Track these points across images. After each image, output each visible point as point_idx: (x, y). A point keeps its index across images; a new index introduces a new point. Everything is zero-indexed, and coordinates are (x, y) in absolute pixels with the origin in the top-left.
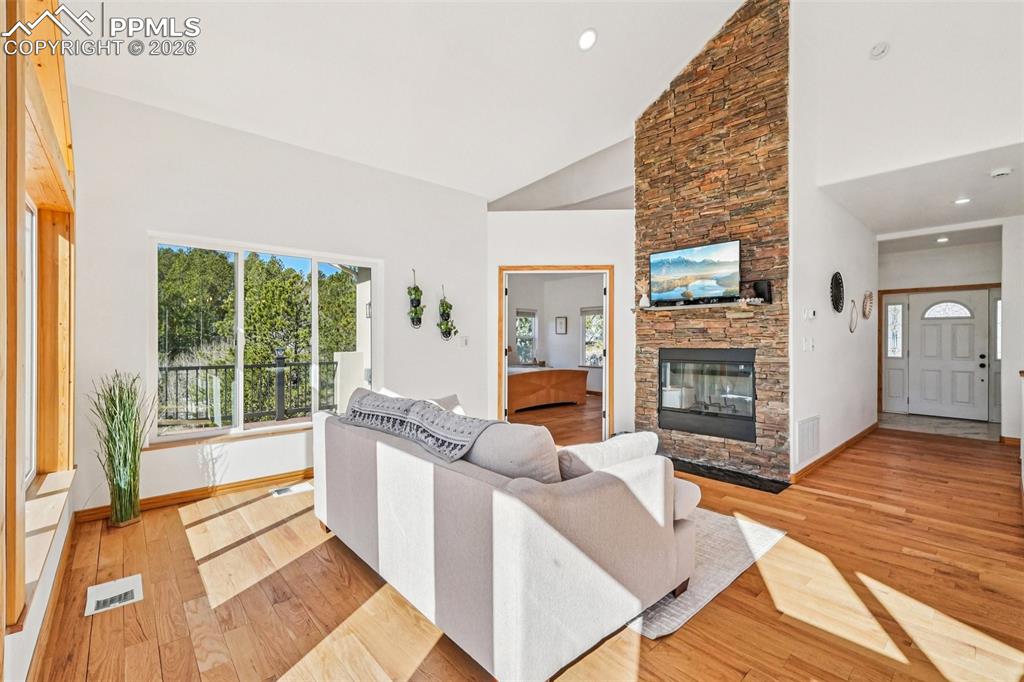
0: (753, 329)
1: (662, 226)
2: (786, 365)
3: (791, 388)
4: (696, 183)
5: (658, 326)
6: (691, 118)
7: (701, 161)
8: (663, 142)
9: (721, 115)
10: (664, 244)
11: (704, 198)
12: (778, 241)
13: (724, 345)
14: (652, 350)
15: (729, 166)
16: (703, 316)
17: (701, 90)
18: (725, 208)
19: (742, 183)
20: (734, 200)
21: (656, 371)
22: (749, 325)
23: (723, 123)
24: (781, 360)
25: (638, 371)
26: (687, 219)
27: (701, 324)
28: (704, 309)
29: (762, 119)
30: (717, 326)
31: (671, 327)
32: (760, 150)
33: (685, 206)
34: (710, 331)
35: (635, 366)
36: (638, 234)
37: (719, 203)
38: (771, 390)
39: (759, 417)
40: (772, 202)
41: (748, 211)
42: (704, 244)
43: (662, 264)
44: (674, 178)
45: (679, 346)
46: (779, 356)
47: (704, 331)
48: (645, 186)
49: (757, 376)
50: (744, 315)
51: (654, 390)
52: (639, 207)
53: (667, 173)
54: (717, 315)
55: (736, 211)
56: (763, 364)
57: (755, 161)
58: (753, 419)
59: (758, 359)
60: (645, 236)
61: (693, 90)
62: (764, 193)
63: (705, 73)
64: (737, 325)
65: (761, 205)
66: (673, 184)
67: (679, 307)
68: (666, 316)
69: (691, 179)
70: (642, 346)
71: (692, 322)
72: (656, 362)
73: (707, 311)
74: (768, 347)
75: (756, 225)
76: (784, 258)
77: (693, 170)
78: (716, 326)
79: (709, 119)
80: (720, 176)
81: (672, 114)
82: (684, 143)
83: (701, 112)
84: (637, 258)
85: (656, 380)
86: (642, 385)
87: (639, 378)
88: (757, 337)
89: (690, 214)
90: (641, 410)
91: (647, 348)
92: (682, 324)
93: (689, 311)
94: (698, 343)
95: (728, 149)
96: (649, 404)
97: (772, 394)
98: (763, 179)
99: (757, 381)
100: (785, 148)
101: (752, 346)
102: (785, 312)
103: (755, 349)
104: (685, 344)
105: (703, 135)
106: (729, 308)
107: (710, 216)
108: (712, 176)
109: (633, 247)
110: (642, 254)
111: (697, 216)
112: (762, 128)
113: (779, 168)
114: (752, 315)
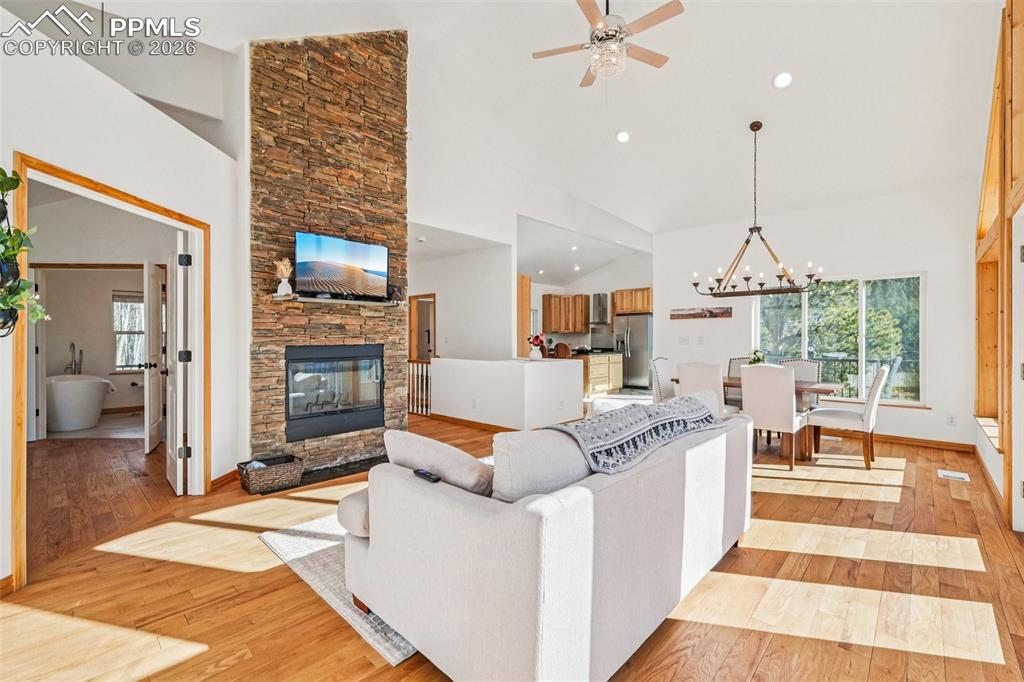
0: (384, 327)
1: (292, 200)
4: (333, 171)
5: (287, 320)
7: (338, 151)
8: (296, 101)
9: (356, 118)
10: (295, 222)
11: (340, 189)
13: (361, 341)
14: (276, 348)
15: (365, 172)
16: (341, 311)
17: (339, 77)
18: (359, 209)
19: (374, 194)
20: (368, 206)
21: (282, 374)
22: (380, 323)
25: (254, 378)
26: (324, 204)
27: (338, 320)
28: (341, 305)
31: (304, 321)
32: (389, 173)
34: (347, 327)
35: (250, 372)
36: (255, 195)
40: (396, 222)
41: (380, 221)
46: (401, 350)
47: (341, 327)
48: (267, 138)
50: (377, 314)
52: (256, 161)
54: (353, 312)
61: (331, 71)
62: (390, 211)
63: (340, 63)
64: (371, 323)
65: (390, 222)
68: (298, 309)
69: (328, 164)
70: (262, 344)
71: (328, 317)
72: (282, 362)
73: (344, 307)
74: (394, 343)
77: (330, 156)
78: (352, 323)
79: (346, 114)
80: (356, 177)
81: (305, 76)
82: (320, 119)
85: (283, 385)
88: (386, 334)
89: (326, 201)
92: (317, 318)
93: (332, 305)
94: (335, 340)
95: (363, 155)
98: (390, 199)
99: (386, 372)
101: (382, 342)
103: (384, 345)
104: (321, 341)
105: (340, 125)
106: (364, 307)
107: (349, 212)
108: (350, 173)
109: (248, 211)
112: (390, 156)
113: (401, 196)
114: (383, 314)
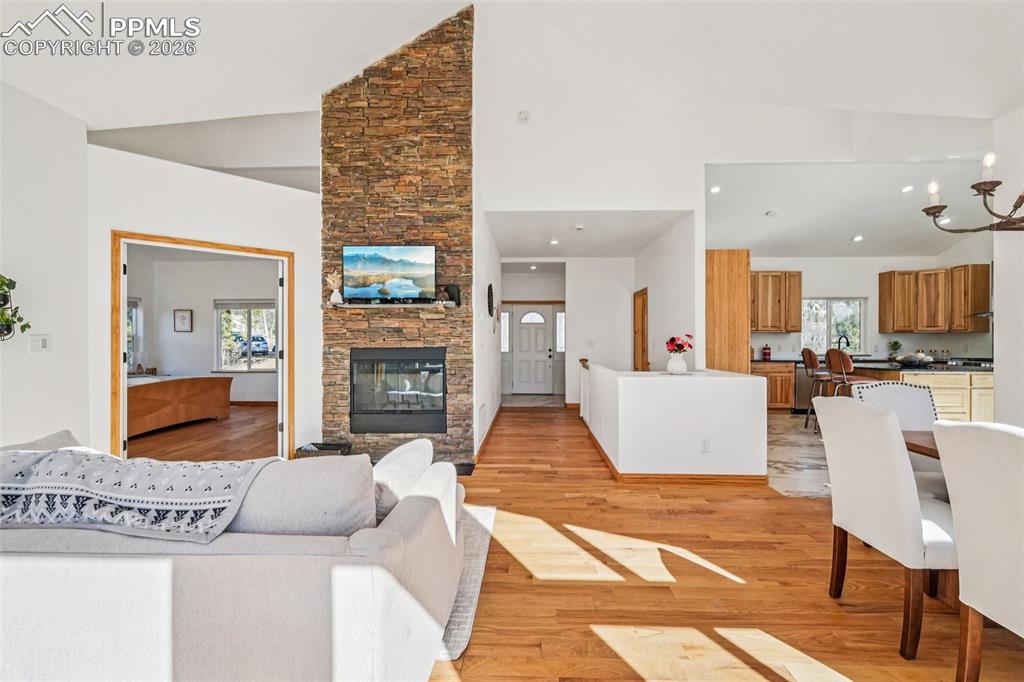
0: (445, 330)
1: (354, 219)
2: (470, 361)
3: (474, 382)
4: (390, 182)
5: (350, 325)
6: (386, 115)
7: (395, 162)
8: (355, 129)
9: (414, 122)
10: (356, 237)
11: (398, 198)
12: (464, 252)
13: (419, 345)
14: (343, 350)
15: (423, 173)
16: (398, 315)
17: (396, 90)
18: (417, 212)
19: (434, 193)
20: (427, 207)
21: (347, 373)
22: (441, 325)
23: (417, 131)
24: (467, 356)
25: (325, 374)
26: (381, 216)
27: (395, 324)
28: (399, 309)
29: (451, 139)
30: (412, 326)
31: (364, 325)
32: (451, 166)
33: (380, 201)
34: (404, 331)
35: (322, 369)
36: (325, 221)
37: (413, 207)
38: (459, 384)
39: (450, 409)
40: (460, 216)
41: (440, 220)
42: (399, 244)
43: (356, 259)
44: (367, 171)
45: (373, 345)
46: (465, 353)
47: (398, 331)
48: (334, 171)
49: (448, 372)
50: (437, 316)
51: (345, 393)
52: (326, 192)
53: (360, 164)
54: (412, 315)
55: (429, 217)
56: (453, 361)
57: (445, 176)
58: (444, 411)
59: (449, 356)
60: (334, 225)
61: (389, 87)
62: (452, 206)
63: (398, 76)
64: (431, 326)
65: (451, 217)
66: (368, 178)
67: (374, 305)
68: (359, 314)
69: (386, 177)
70: (330, 346)
71: (386, 321)
72: (347, 362)
73: (402, 310)
74: (457, 346)
75: (446, 235)
76: (469, 268)
77: (387, 168)
78: (410, 326)
79: (404, 123)
80: (415, 181)
81: (365, 104)
82: (378, 137)
83: (395, 112)
84: (324, 248)
85: (348, 383)
86: (331, 389)
87: (328, 380)
88: (447, 337)
89: (384, 212)
90: (330, 417)
91: (338, 349)
92: (376, 323)
93: (384, 310)
94: (393, 342)
95: (422, 157)
96: (340, 409)
97: (460, 387)
98: (452, 193)
99: (448, 377)
100: (470, 171)
101: (443, 345)
102: (469, 315)
103: (445, 348)
104: (379, 343)
105: (397, 136)
106: (422, 309)
107: (405, 217)
108: (407, 179)
109: (319, 236)
110: (330, 245)
111: (391, 215)
112: (452, 148)
113: (466, 188)
114: (443, 316)
